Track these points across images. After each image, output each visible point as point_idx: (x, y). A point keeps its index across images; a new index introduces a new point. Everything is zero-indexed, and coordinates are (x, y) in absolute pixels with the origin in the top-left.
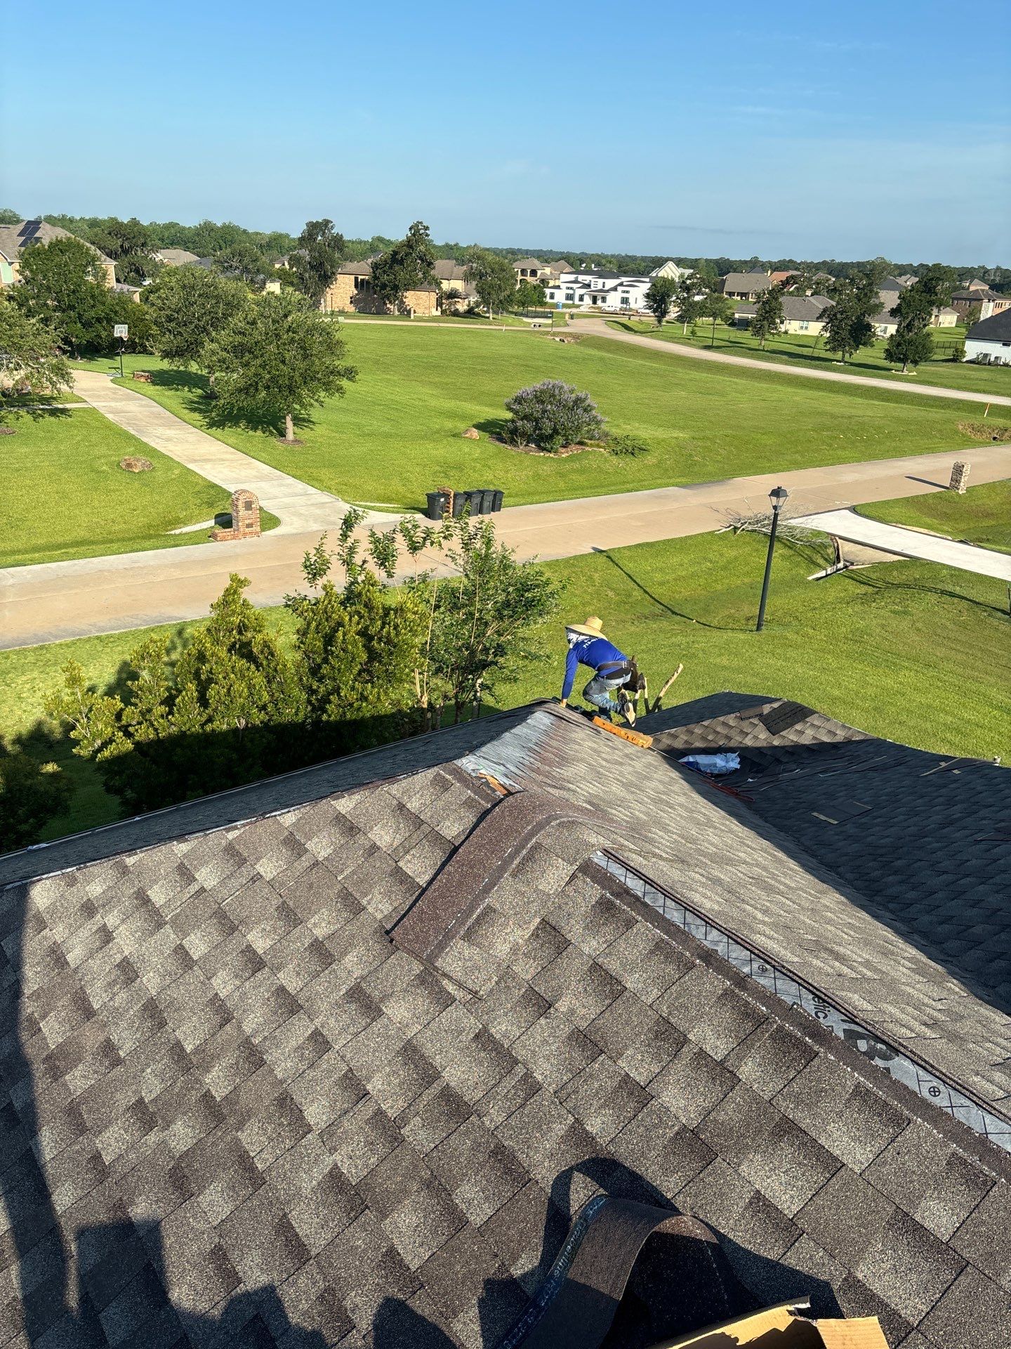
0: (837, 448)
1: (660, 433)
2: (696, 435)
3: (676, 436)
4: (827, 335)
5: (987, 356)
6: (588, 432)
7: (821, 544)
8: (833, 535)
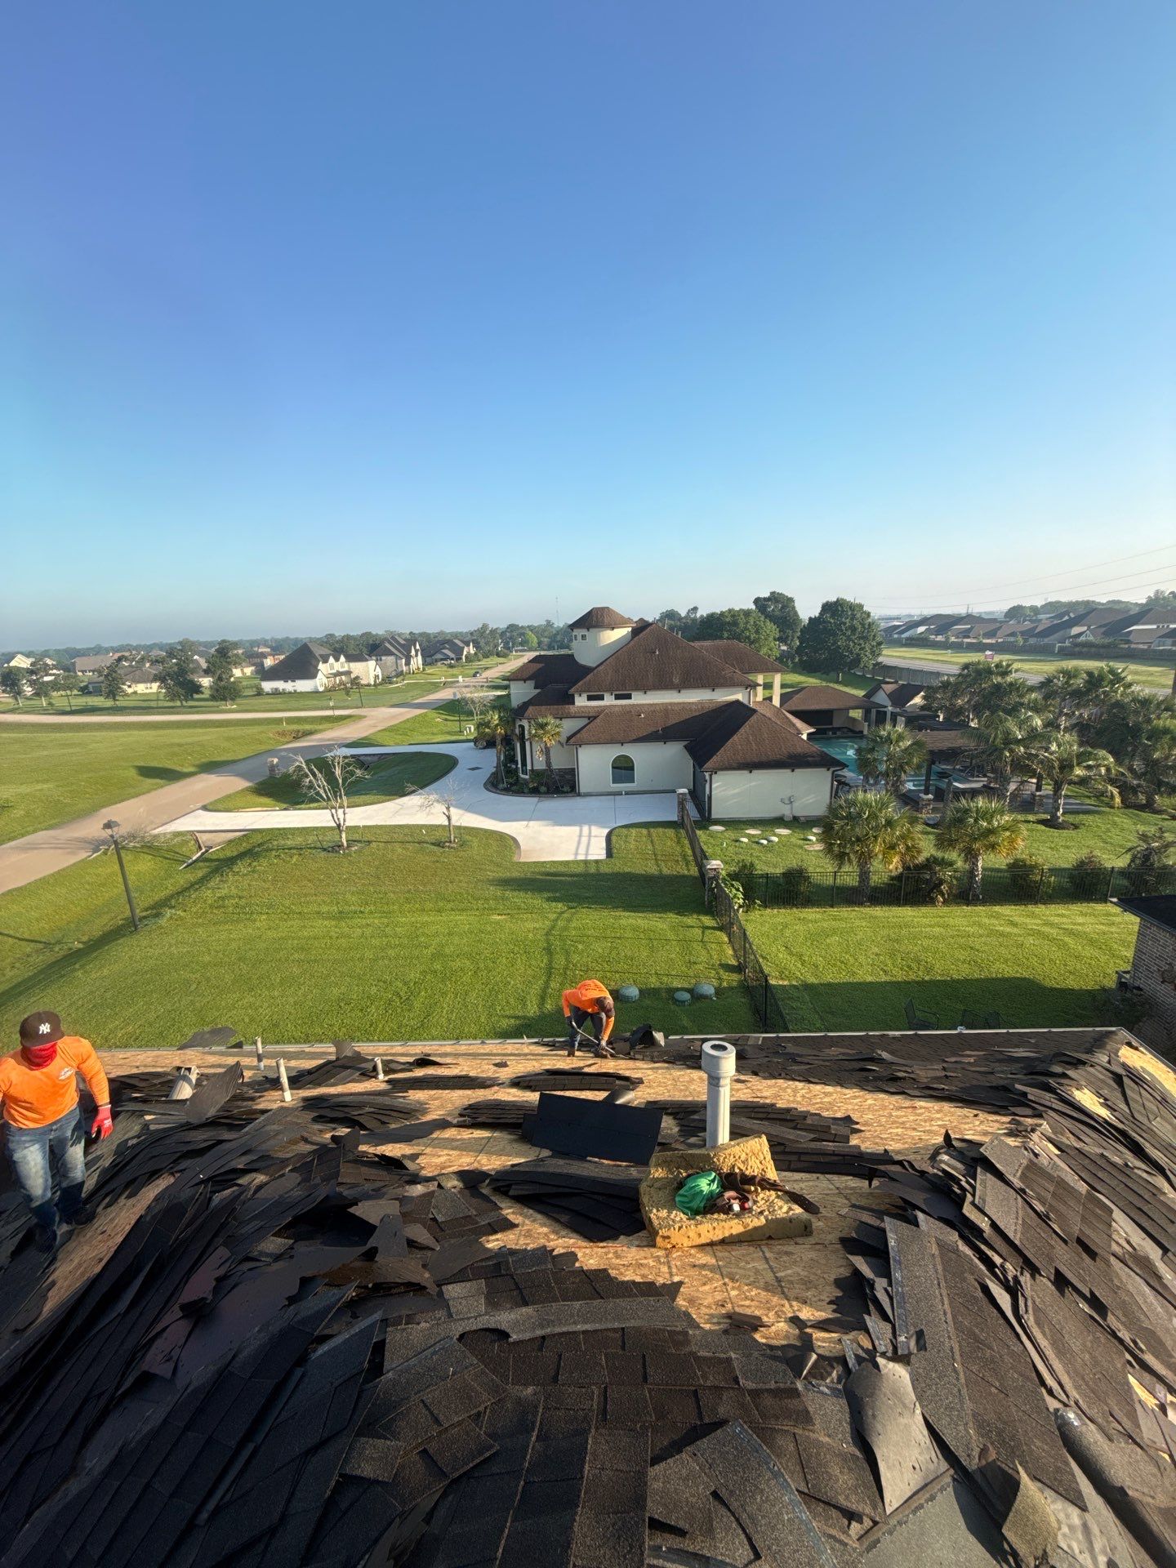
1: (24, 789)
3: (40, 788)
4: (164, 691)
5: (276, 689)
7: (181, 840)
8: (192, 832)
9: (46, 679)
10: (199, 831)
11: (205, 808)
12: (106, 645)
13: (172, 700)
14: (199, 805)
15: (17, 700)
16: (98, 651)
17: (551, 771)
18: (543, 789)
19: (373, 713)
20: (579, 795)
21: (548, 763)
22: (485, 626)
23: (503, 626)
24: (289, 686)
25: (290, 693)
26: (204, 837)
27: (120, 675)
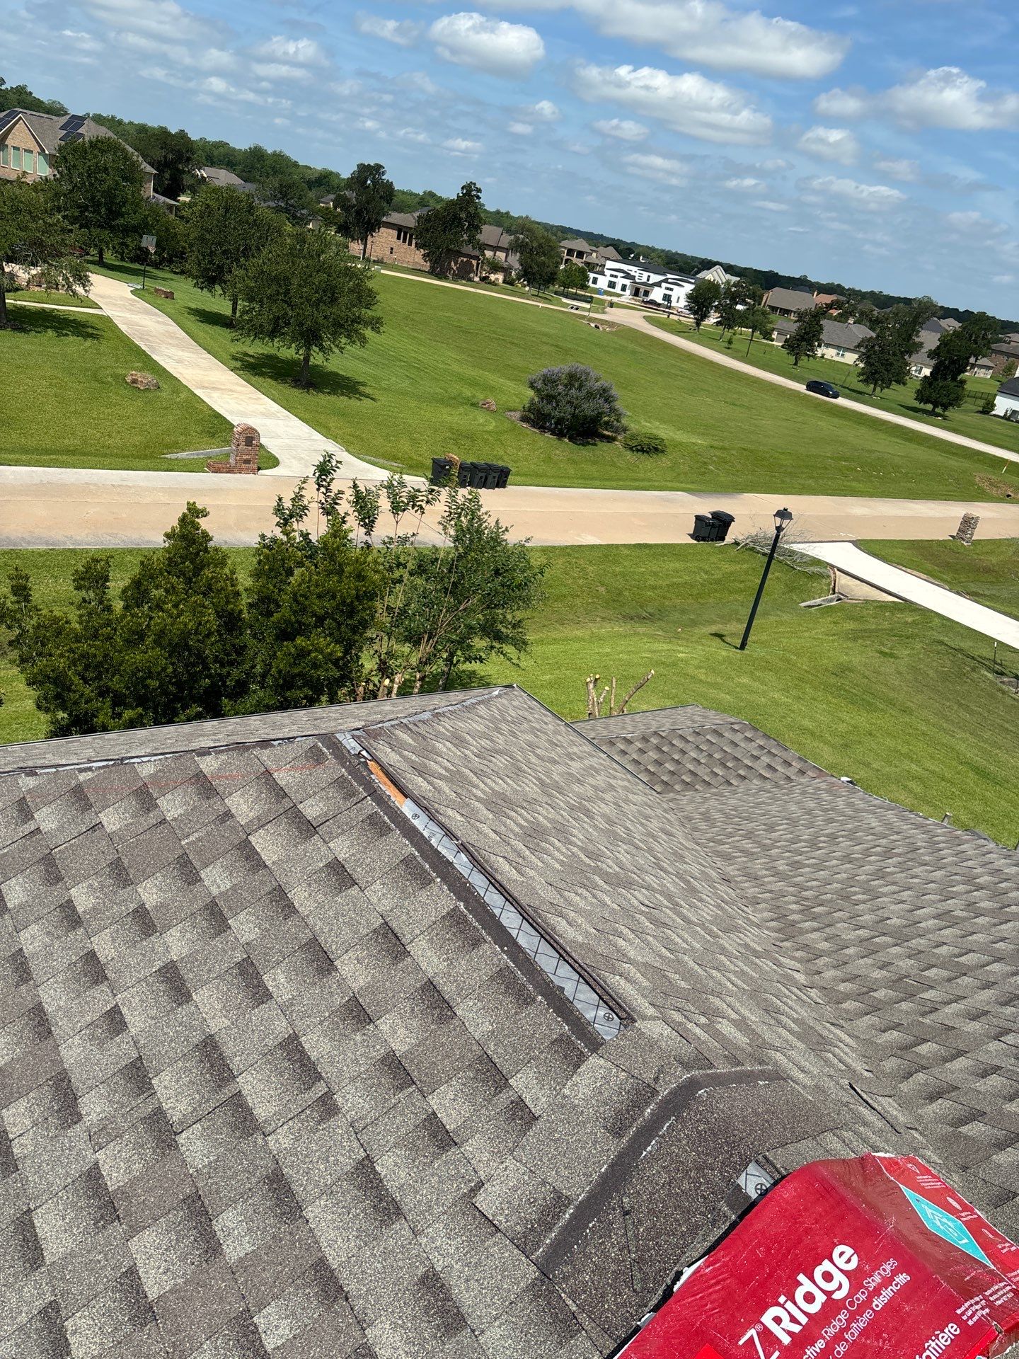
0: (853, 480)
1: (681, 437)
2: (715, 444)
3: (694, 441)
4: (862, 365)
6: (607, 423)
7: (819, 573)
8: (832, 567)
9: (739, 307)
10: (840, 570)
11: (859, 544)
12: (812, 278)
13: (866, 381)
14: (854, 538)
15: (698, 324)
26: (843, 580)
27: (821, 326)
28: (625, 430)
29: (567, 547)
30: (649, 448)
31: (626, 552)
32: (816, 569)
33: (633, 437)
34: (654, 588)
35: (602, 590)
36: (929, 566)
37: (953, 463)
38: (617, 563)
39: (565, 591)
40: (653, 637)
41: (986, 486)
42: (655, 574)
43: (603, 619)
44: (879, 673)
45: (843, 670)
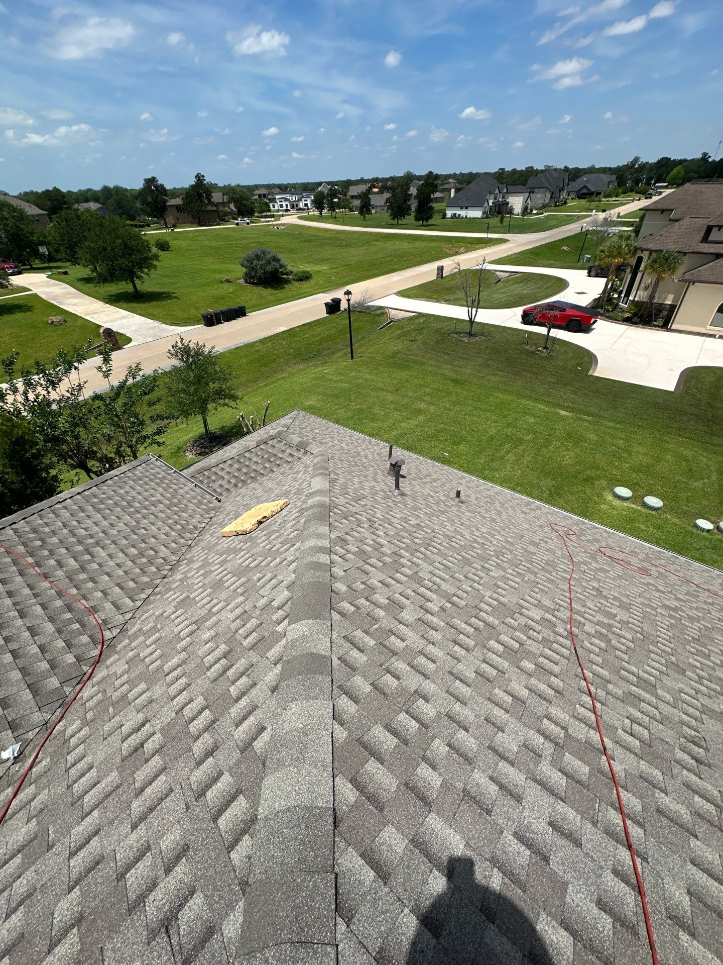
0: (394, 265)
1: (317, 268)
2: (332, 267)
3: (323, 268)
4: (389, 212)
5: (455, 214)
6: (282, 272)
7: (381, 312)
8: (387, 308)
10: (391, 308)
11: (398, 293)
12: (366, 178)
14: (395, 291)
15: (321, 213)
16: (362, 181)
17: (652, 304)
18: (635, 319)
19: (515, 238)
20: (670, 330)
21: (652, 297)
22: (636, 160)
23: (653, 160)
24: (463, 213)
25: (462, 218)
26: (393, 312)
27: (369, 198)
28: (292, 272)
29: (271, 336)
30: (305, 277)
31: (298, 329)
32: (380, 311)
33: (296, 275)
34: (314, 343)
35: (291, 351)
36: (428, 294)
37: (433, 244)
38: (295, 336)
39: (274, 357)
40: (316, 366)
41: (447, 250)
42: (313, 336)
43: (294, 364)
44: (410, 351)
45: (395, 354)
